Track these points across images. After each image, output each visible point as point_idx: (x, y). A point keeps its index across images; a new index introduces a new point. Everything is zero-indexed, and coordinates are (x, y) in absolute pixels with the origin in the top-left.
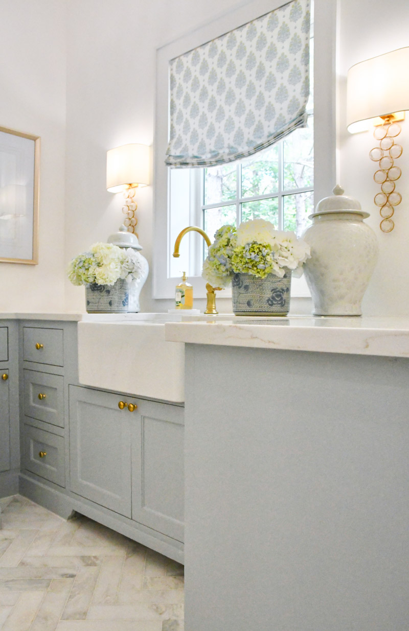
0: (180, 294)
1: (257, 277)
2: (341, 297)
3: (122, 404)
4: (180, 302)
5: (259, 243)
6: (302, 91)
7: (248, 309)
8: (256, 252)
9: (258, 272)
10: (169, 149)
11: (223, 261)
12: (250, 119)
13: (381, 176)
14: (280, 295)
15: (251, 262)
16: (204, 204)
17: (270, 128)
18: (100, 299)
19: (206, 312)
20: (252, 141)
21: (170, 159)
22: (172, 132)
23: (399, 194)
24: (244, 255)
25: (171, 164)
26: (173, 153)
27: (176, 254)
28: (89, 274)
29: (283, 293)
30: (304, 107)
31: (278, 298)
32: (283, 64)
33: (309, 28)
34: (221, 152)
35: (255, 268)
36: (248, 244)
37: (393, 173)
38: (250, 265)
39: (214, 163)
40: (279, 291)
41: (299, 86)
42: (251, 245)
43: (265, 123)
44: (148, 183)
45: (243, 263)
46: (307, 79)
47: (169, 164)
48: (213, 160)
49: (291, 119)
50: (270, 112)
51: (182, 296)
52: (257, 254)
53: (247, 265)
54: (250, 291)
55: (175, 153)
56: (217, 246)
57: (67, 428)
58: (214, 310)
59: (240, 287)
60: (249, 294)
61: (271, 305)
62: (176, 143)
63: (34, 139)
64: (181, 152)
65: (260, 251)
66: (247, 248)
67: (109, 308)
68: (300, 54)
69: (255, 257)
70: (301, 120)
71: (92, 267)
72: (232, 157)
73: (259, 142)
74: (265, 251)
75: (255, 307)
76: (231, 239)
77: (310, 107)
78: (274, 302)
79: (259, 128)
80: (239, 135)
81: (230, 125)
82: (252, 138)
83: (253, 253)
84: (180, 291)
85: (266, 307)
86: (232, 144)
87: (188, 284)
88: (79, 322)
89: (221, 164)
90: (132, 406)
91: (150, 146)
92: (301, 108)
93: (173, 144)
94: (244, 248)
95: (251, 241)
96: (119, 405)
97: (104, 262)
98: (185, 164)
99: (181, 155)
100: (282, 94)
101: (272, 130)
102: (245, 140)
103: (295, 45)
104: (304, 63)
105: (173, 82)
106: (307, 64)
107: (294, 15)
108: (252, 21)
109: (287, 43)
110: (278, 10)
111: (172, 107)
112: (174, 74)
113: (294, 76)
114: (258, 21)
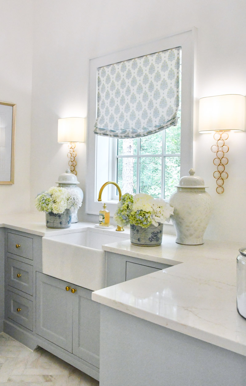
0: (102, 217)
1: (143, 227)
2: (191, 235)
3: (68, 288)
4: (102, 222)
5: (144, 211)
6: (175, 103)
7: (138, 242)
8: (142, 216)
9: (144, 226)
10: (96, 124)
11: (125, 218)
12: (145, 115)
13: (217, 162)
14: (156, 235)
15: (140, 220)
16: (118, 155)
17: (156, 122)
18: (55, 220)
19: (117, 230)
20: (145, 128)
21: (97, 130)
22: (98, 113)
23: (227, 173)
24: (136, 217)
25: (97, 133)
26: (99, 127)
27: (99, 199)
28: (49, 207)
29: (158, 234)
30: (176, 114)
31: (155, 237)
32: (164, 85)
33: (179, 67)
34: (127, 130)
35: (142, 224)
36: (138, 211)
37: (224, 161)
38: (139, 222)
39: (123, 137)
40: (155, 233)
41: (173, 100)
42: (140, 212)
43: (153, 119)
44: (83, 141)
45: (135, 221)
46: (178, 97)
47: (96, 133)
48: (123, 135)
49: (168, 120)
50: (156, 112)
51: (103, 218)
52: (143, 217)
53: (137, 222)
54: (139, 233)
55: (100, 127)
56: (122, 209)
57: (34, 295)
58: (122, 229)
59: (134, 230)
60: (139, 235)
61: (151, 241)
62: (101, 120)
63: (13, 105)
64: (104, 127)
65: (145, 215)
66: (138, 213)
67: (59, 225)
68: (174, 80)
69: (142, 218)
70: (174, 122)
71: (50, 203)
72: (134, 135)
73: (150, 129)
74: (147, 215)
75: (142, 242)
76: (129, 205)
77: (179, 114)
78: (153, 240)
79: (150, 121)
80: (138, 123)
81: (133, 116)
82: (145, 126)
83: (141, 216)
84: (102, 215)
85: (148, 242)
86: (134, 128)
87: (107, 211)
88: (43, 237)
89: (127, 138)
90: (73, 290)
91: (85, 118)
92: (174, 114)
93: (99, 120)
94: (136, 212)
95: (140, 209)
96: (66, 288)
97: (58, 200)
98: (107, 135)
99: (104, 128)
100: (163, 103)
101: (158, 124)
102: (142, 127)
103: (171, 75)
104: (176, 86)
105: (99, 81)
106: (178, 87)
107: (171, 57)
108: (146, 55)
109: (167, 73)
110: (162, 52)
111: (98, 97)
112: (100, 77)
113: (171, 93)
114: (150, 56)
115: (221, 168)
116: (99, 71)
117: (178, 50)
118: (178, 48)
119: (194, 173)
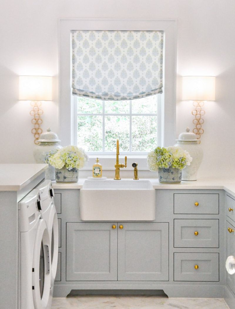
0: (98, 170)
3: (114, 226)
4: (98, 174)
5: (184, 157)
6: (159, 75)
10: (73, 84)
12: (130, 82)
13: (196, 121)
15: (181, 164)
19: (115, 179)
20: (132, 93)
21: (75, 91)
22: (73, 74)
23: (203, 130)
25: (76, 94)
26: (77, 87)
30: (161, 84)
31: (181, 176)
32: (149, 59)
33: (163, 47)
34: (109, 93)
37: (201, 121)
41: (158, 72)
42: (181, 158)
43: (140, 86)
46: (161, 70)
49: (155, 88)
50: (143, 82)
51: (100, 171)
55: (79, 88)
60: (173, 175)
62: (77, 81)
68: (158, 57)
72: (118, 98)
73: (134, 94)
75: (175, 180)
79: (136, 88)
80: (124, 89)
81: (117, 82)
82: (132, 91)
84: (99, 168)
86: (119, 92)
88: (81, 189)
90: (121, 226)
92: (159, 84)
98: (88, 96)
99: (84, 90)
100: (149, 74)
101: (144, 91)
102: (128, 92)
103: (155, 52)
104: (160, 62)
105: (74, 43)
106: (162, 63)
107: (155, 38)
108: (130, 31)
109: (151, 50)
110: (146, 32)
111: (73, 59)
112: (75, 40)
113: (155, 67)
114: (134, 32)
115: (199, 126)
116: (73, 33)
117: (162, 33)
118: (162, 32)
119: (189, 130)
